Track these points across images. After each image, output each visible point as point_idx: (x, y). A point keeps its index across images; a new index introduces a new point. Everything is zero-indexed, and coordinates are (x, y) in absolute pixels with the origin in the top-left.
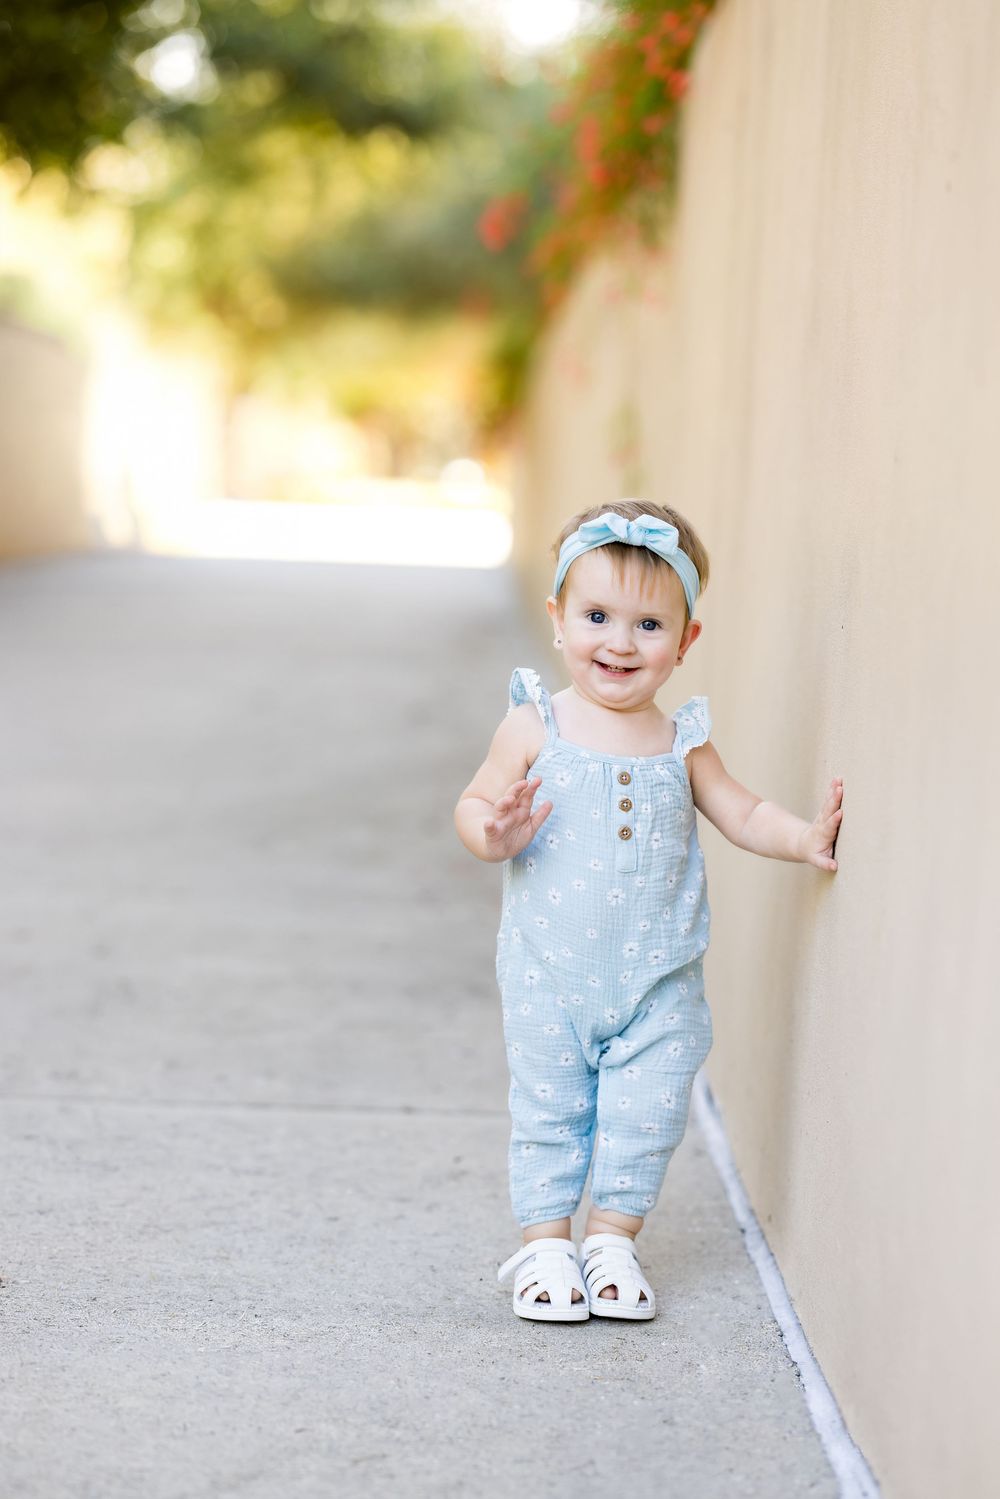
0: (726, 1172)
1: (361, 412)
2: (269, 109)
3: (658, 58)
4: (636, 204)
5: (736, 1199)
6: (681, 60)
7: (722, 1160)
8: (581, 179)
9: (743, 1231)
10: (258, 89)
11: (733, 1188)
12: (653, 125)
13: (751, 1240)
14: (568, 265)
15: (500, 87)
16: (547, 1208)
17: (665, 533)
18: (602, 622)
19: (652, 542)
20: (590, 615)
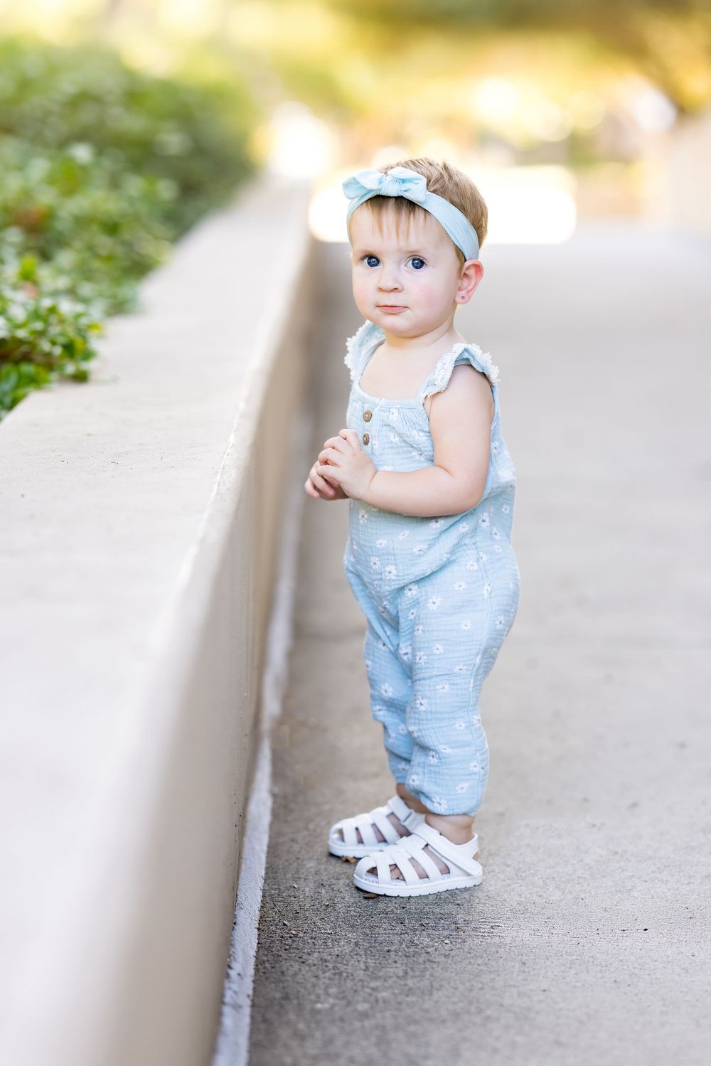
17: (416, 182)
18: (376, 265)
19: (405, 191)
20: (366, 261)
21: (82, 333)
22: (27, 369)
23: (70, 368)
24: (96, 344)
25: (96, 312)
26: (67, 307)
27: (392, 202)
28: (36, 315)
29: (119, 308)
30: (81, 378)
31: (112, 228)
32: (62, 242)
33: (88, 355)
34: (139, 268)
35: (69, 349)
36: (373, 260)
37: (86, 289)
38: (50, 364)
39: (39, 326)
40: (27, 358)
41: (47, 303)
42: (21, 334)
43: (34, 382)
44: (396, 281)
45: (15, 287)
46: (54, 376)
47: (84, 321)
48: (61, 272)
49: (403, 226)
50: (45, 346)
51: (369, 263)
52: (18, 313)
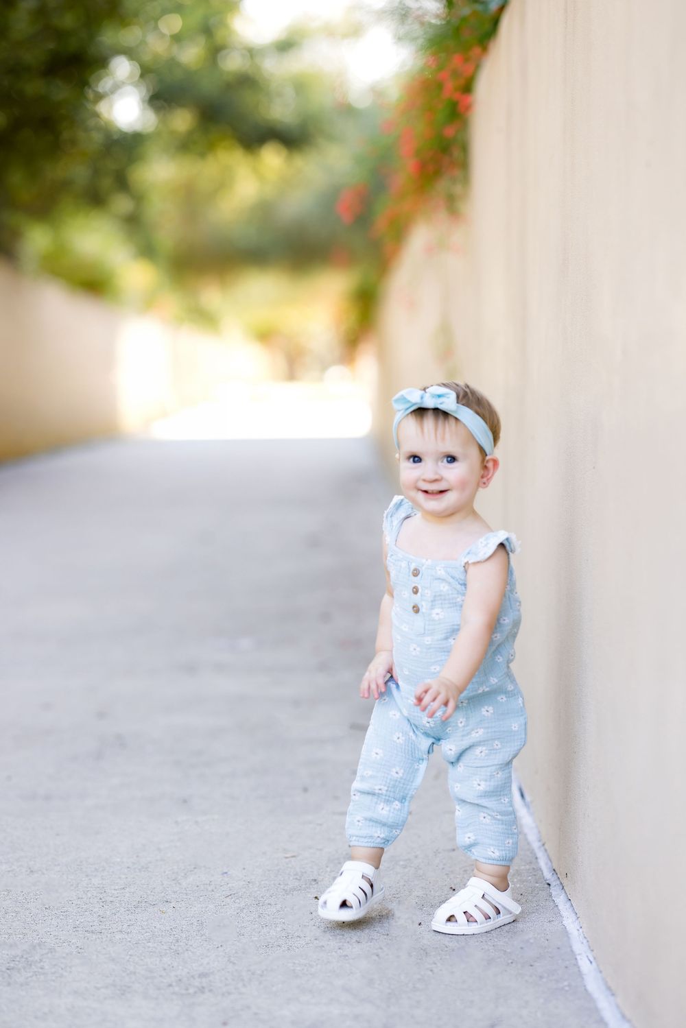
0: (536, 845)
1: (265, 336)
2: (190, 133)
3: (450, 84)
4: (443, 185)
5: (543, 863)
6: (467, 87)
7: (532, 837)
8: (404, 172)
9: (549, 885)
10: (183, 120)
11: (540, 854)
12: (450, 132)
13: (555, 890)
14: (400, 230)
15: (348, 110)
16: (360, 837)
17: (449, 397)
18: (420, 462)
19: (440, 403)
27: (430, 412)
51: (413, 461)
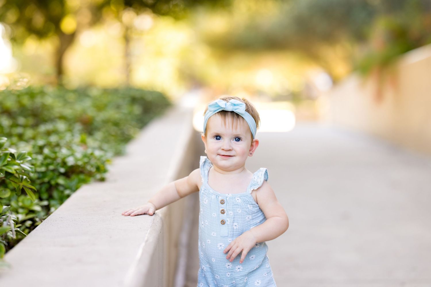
17: (241, 105)
18: (219, 139)
19: (235, 109)
20: (215, 138)
21: (104, 163)
22: (82, 177)
23: (98, 176)
24: (109, 167)
25: (109, 155)
26: (97, 153)
27: (229, 114)
28: (85, 156)
29: (119, 154)
30: (102, 180)
31: (116, 124)
32: (97, 129)
33: (105, 171)
34: (127, 139)
35: (98, 169)
36: (218, 137)
37: (105, 146)
38: (90, 174)
39: (86, 160)
40: (82, 172)
41: (89, 151)
42: (80, 163)
43: (84, 181)
44: (230, 146)
45: (78, 145)
46: (91, 179)
47: (104, 159)
48: (96, 140)
49: (235, 123)
50: (89, 168)
51: (216, 138)
52: (79, 155)
